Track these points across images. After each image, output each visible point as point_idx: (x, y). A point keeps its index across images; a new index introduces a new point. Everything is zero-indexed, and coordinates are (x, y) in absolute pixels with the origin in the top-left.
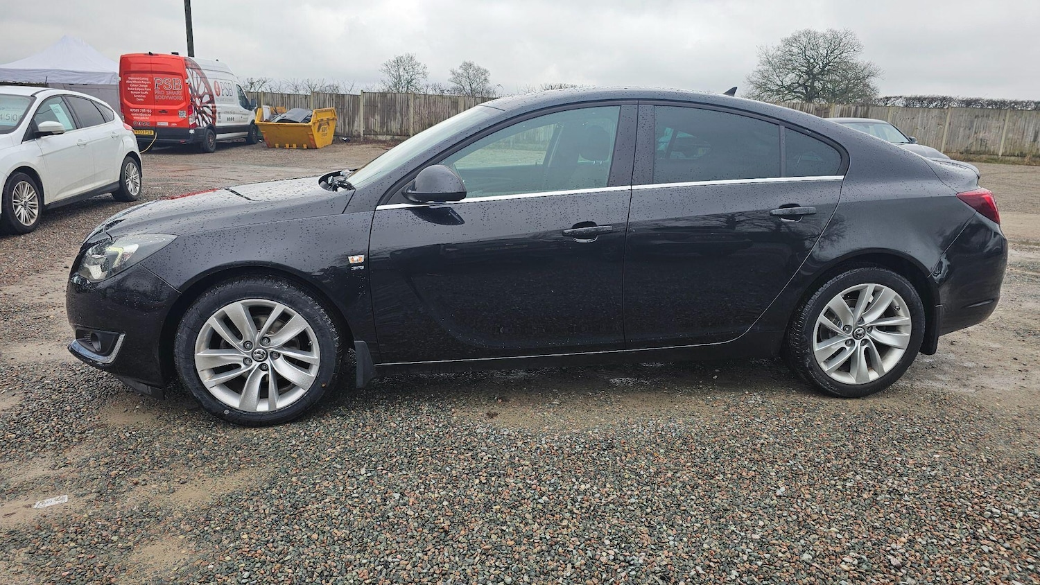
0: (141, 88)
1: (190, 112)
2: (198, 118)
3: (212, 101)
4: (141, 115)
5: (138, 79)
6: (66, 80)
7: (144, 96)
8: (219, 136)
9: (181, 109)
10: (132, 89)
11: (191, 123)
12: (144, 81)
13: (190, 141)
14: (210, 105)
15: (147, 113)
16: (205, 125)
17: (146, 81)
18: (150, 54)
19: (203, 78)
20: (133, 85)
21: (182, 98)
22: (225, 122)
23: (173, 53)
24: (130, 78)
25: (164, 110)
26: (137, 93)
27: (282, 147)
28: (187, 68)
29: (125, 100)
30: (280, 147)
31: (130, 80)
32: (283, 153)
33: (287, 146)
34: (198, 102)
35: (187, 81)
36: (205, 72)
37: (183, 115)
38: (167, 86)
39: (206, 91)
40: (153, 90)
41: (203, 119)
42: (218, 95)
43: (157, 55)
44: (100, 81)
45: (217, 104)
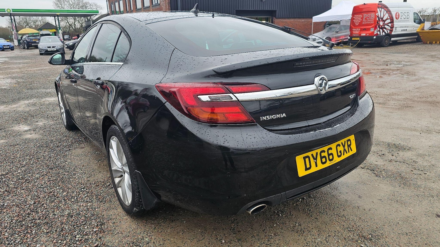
0: (358, 19)
1: (375, 28)
2: (380, 31)
3: (392, 22)
4: (356, 31)
5: (358, 16)
6: (335, 19)
7: (359, 23)
8: (393, 39)
9: (372, 27)
10: (355, 20)
11: (375, 34)
12: (360, 16)
13: (372, 42)
14: (390, 24)
15: (358, 30)
16: (384, 34)
17: (361, 16)
18: (364, 4)
19: (389, 12)
20: (356, 19)
21: (373, 22)
22: (400, 32)
23: (379, 2)
24: (355, 16)
25: (365, 28)
26: (356, 22)
27: (431, 43)
28: (378, 8)
29: (352, 25)
30: (430, 43)
31: (355, 17)
32: (430, 46)
33: (434, 42)
34: (381, 23)
35: (377, 14)
36: (390, 9)
37: (372, 30)
38: (368, 18)
39: (389, 18)
40: (362, 20)
41: (383, 31)
42: (397, 18)
43: (367, 4)
44: (346, 18)
45: (395, 24)
